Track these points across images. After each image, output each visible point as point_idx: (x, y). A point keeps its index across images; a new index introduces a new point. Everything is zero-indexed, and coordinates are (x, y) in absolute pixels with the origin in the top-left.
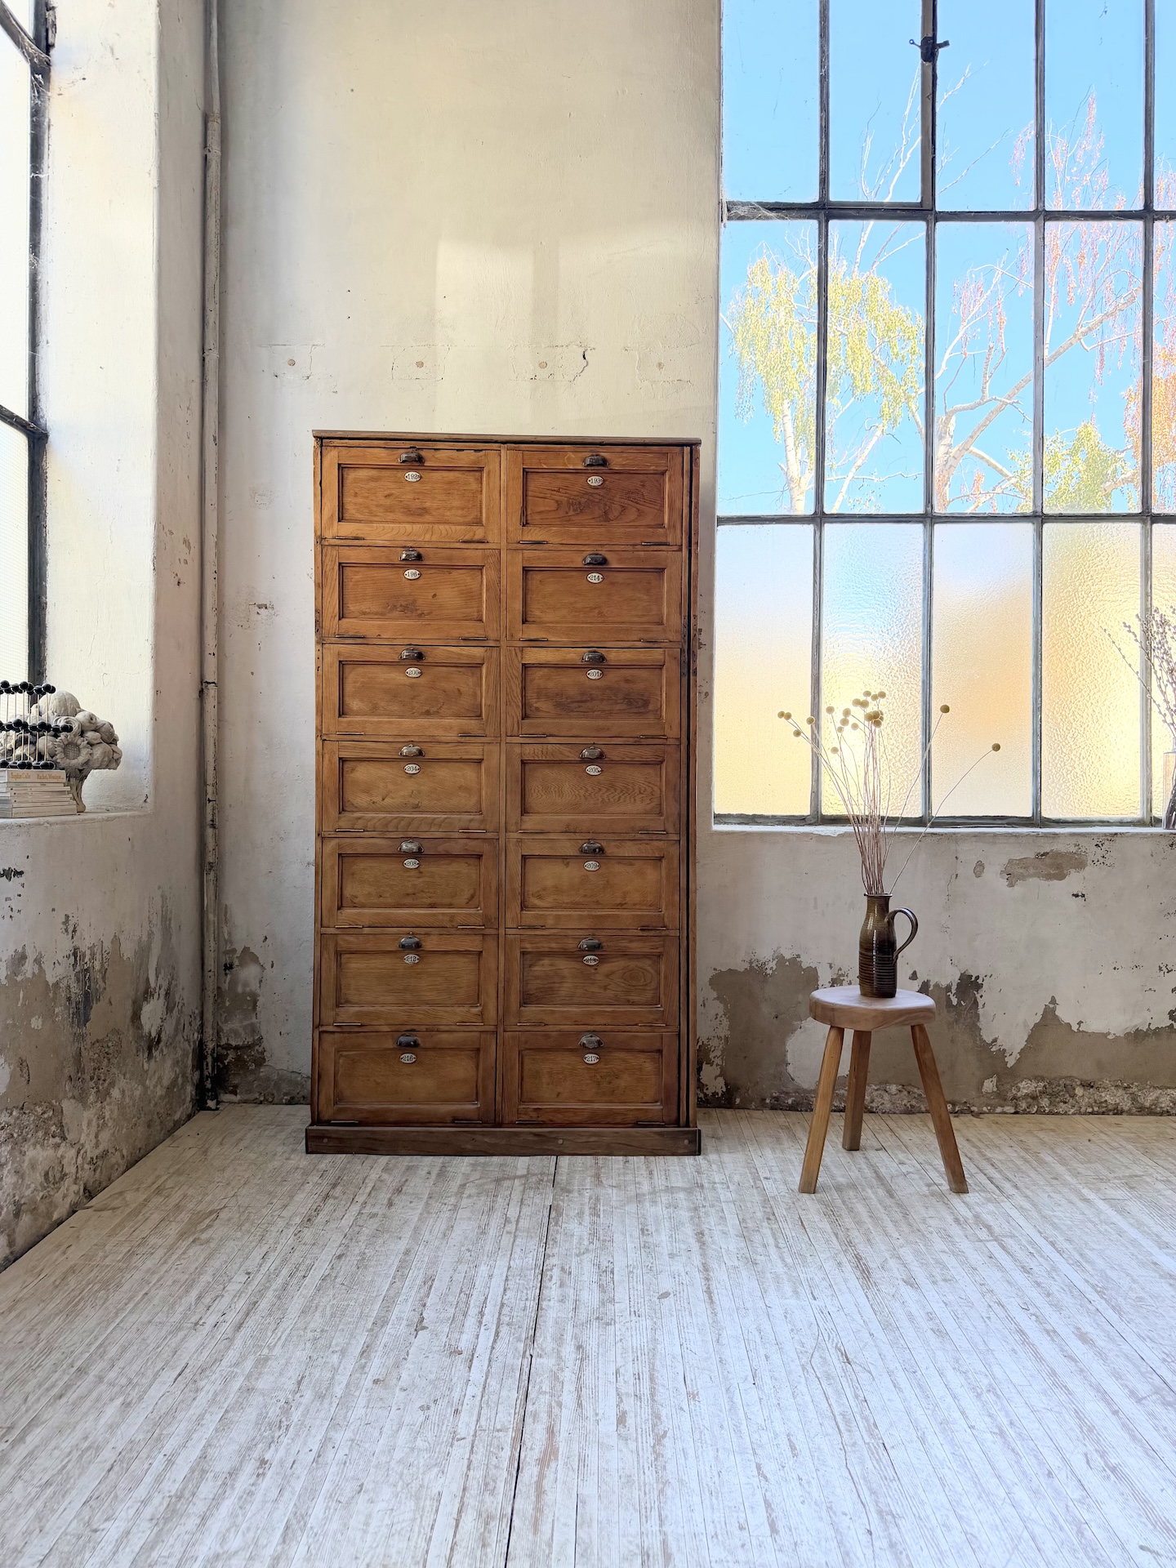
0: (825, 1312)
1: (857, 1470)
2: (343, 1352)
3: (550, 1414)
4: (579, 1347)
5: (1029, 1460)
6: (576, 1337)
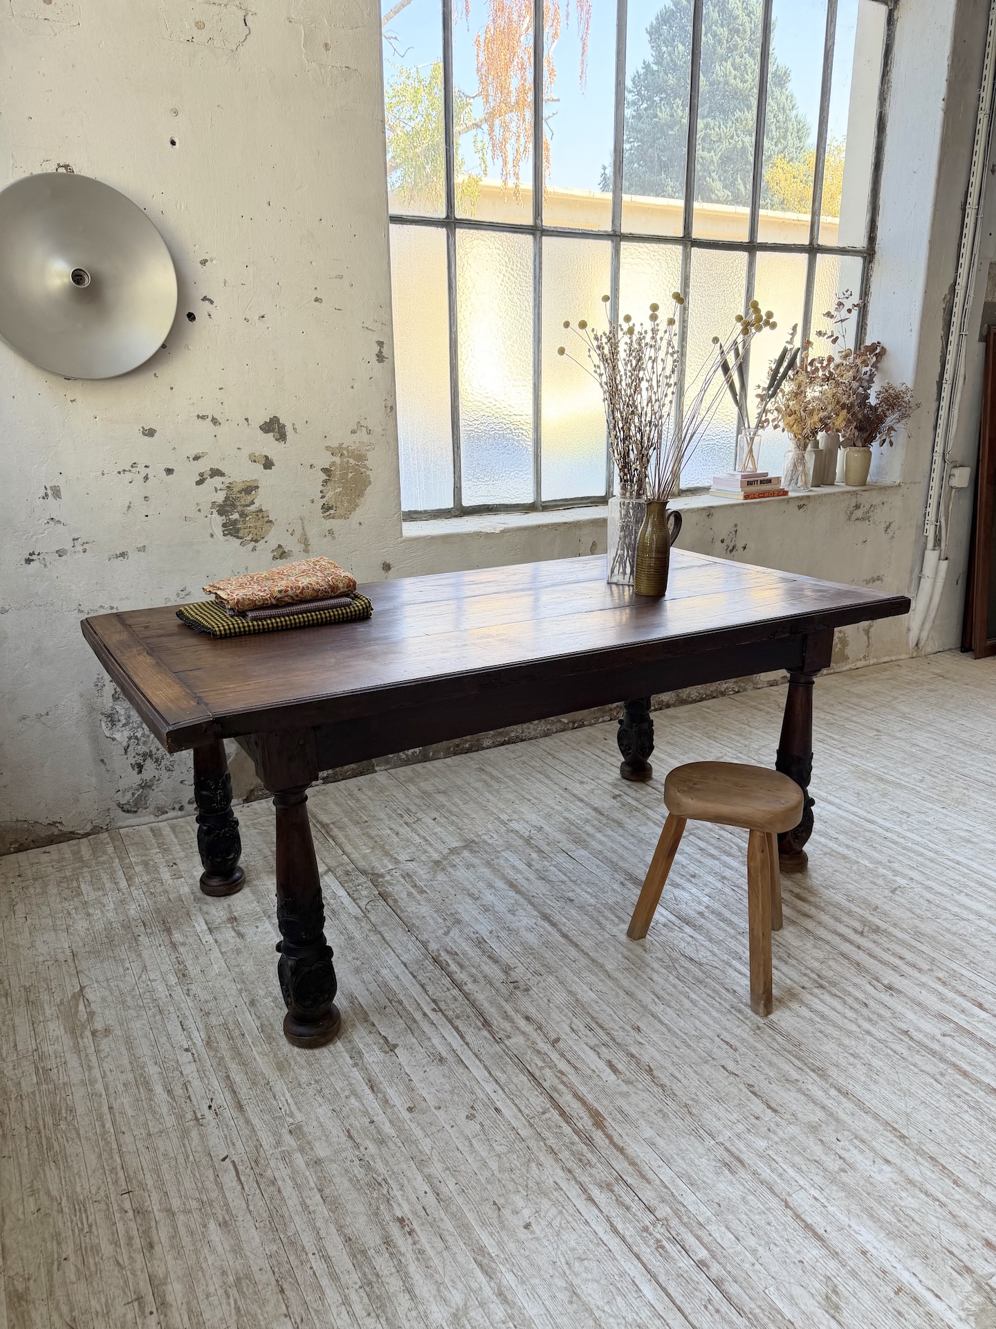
2: (354, 1093)
3: (563, 1082)
4: (527, 1018)
5: (850, 1000)
6: (517, 1011)
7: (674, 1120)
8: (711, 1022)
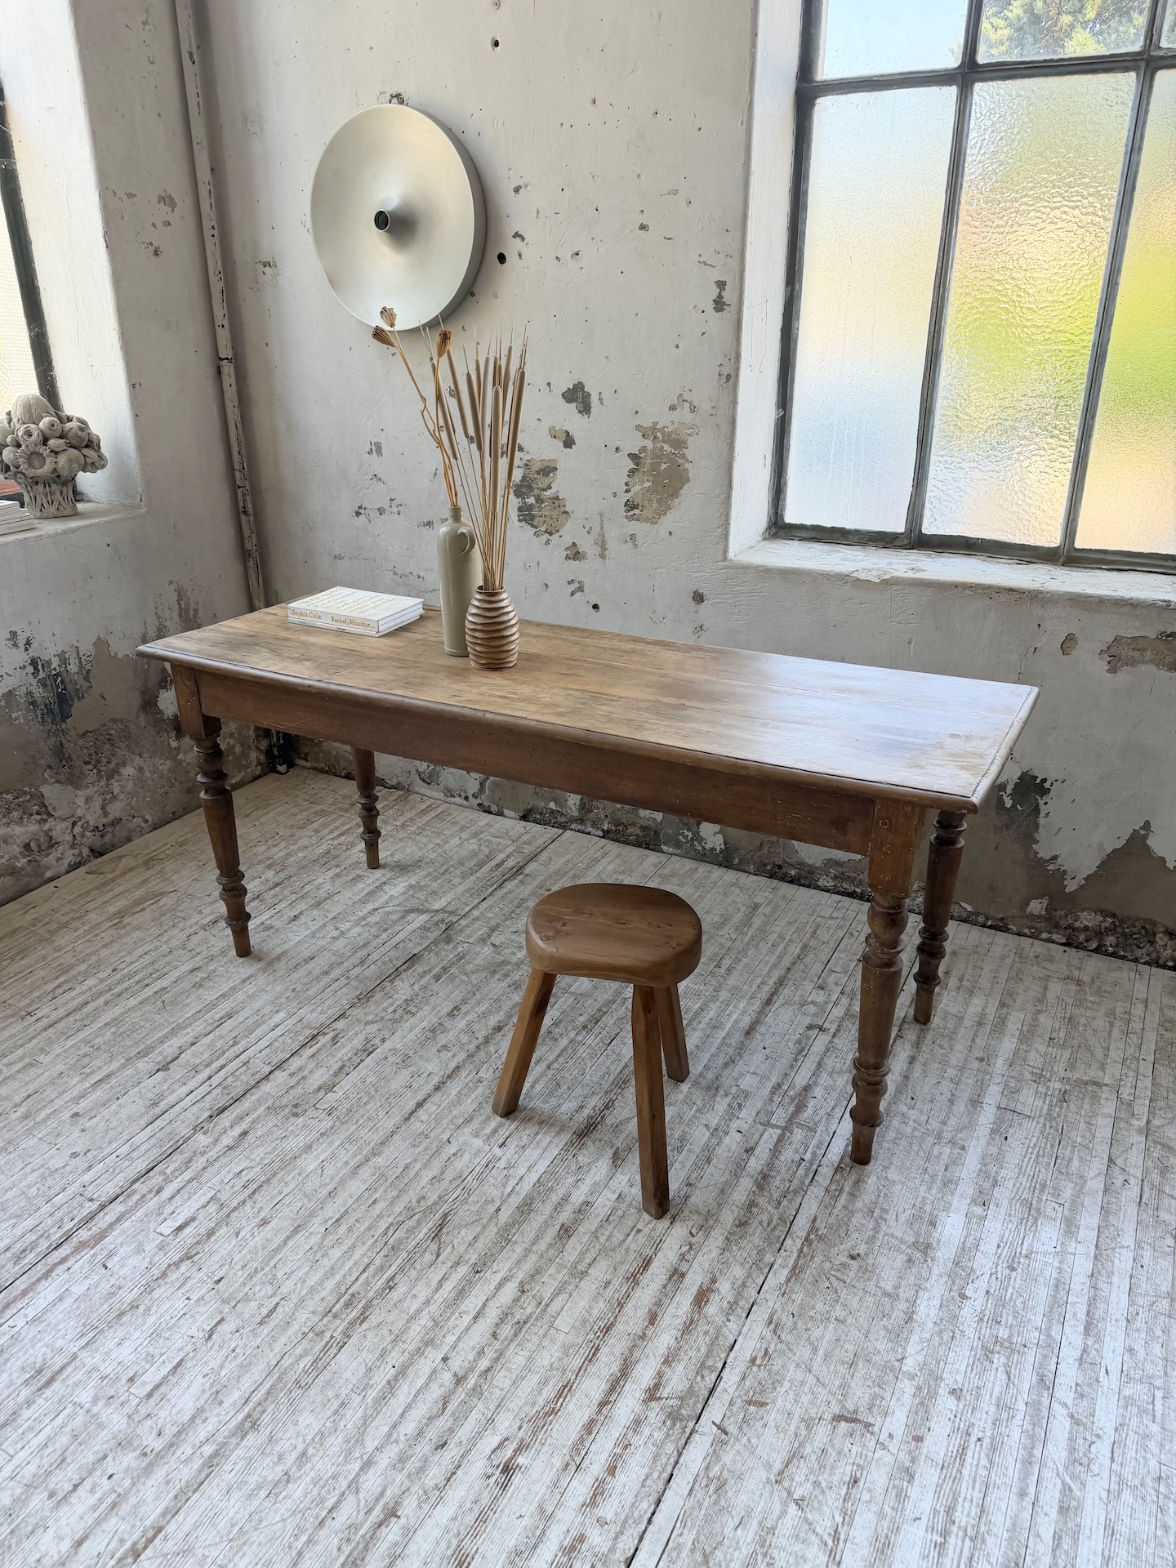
0: (490, 1166)
1: (287, 1362)
3: (144, 1196)
4: (245, 1133)
5: (444, 1422)
6: (254, 1122)
7: (106, 1306)
8: (310, 1283)
